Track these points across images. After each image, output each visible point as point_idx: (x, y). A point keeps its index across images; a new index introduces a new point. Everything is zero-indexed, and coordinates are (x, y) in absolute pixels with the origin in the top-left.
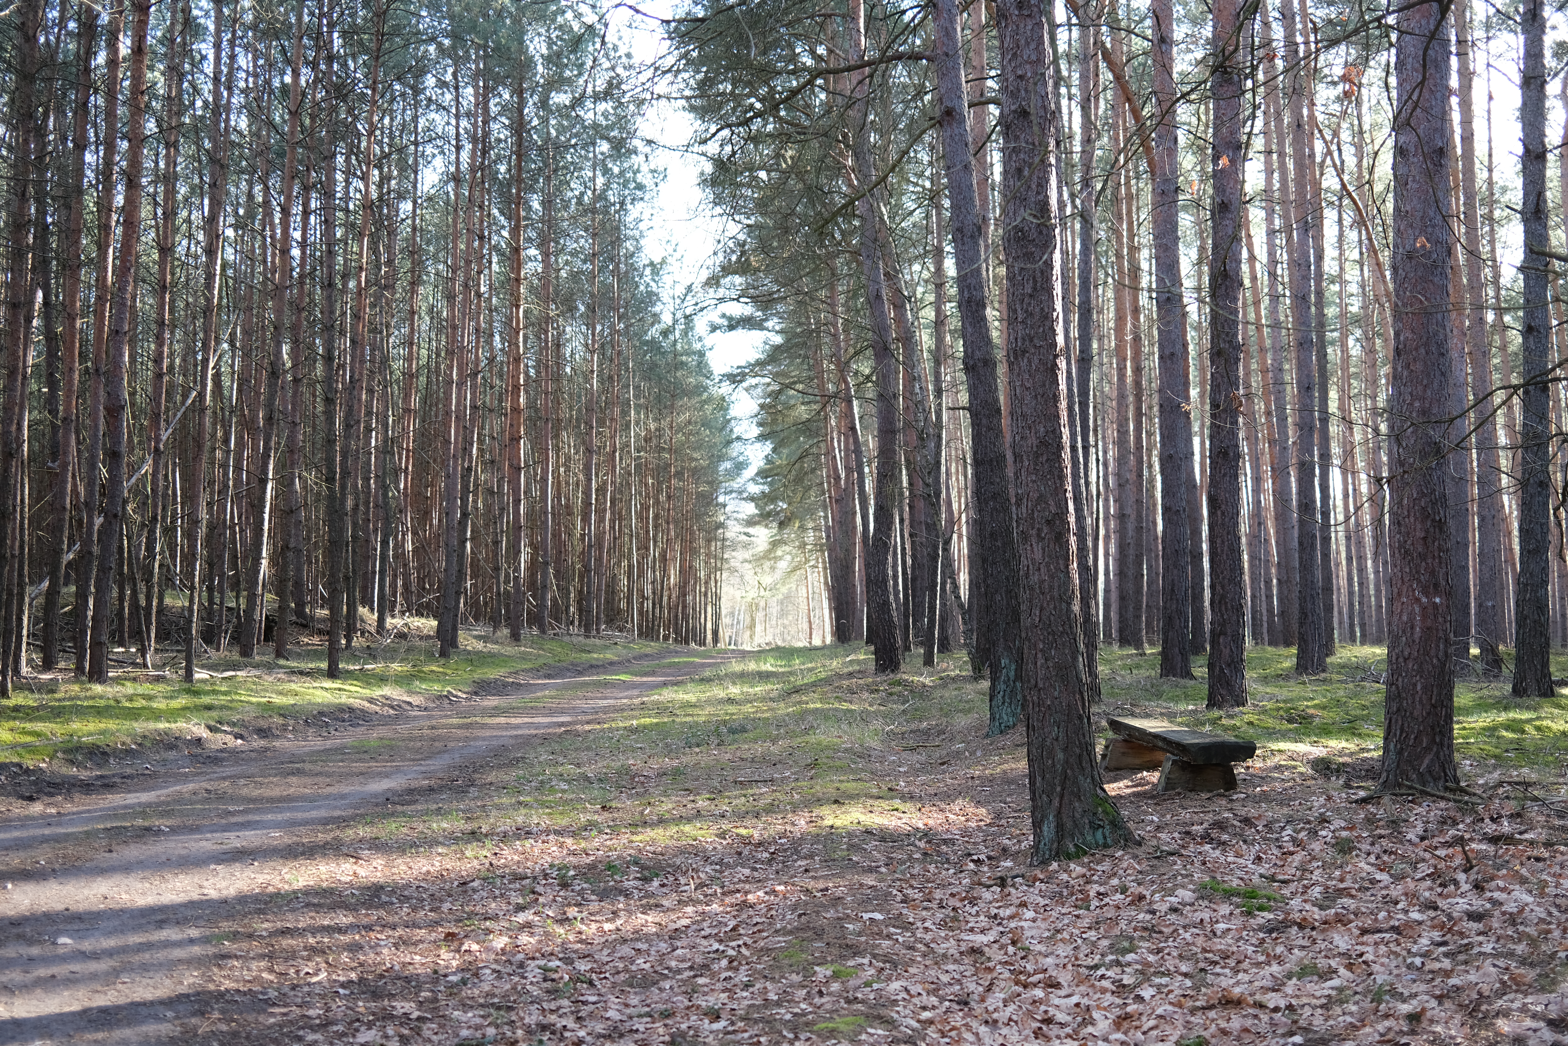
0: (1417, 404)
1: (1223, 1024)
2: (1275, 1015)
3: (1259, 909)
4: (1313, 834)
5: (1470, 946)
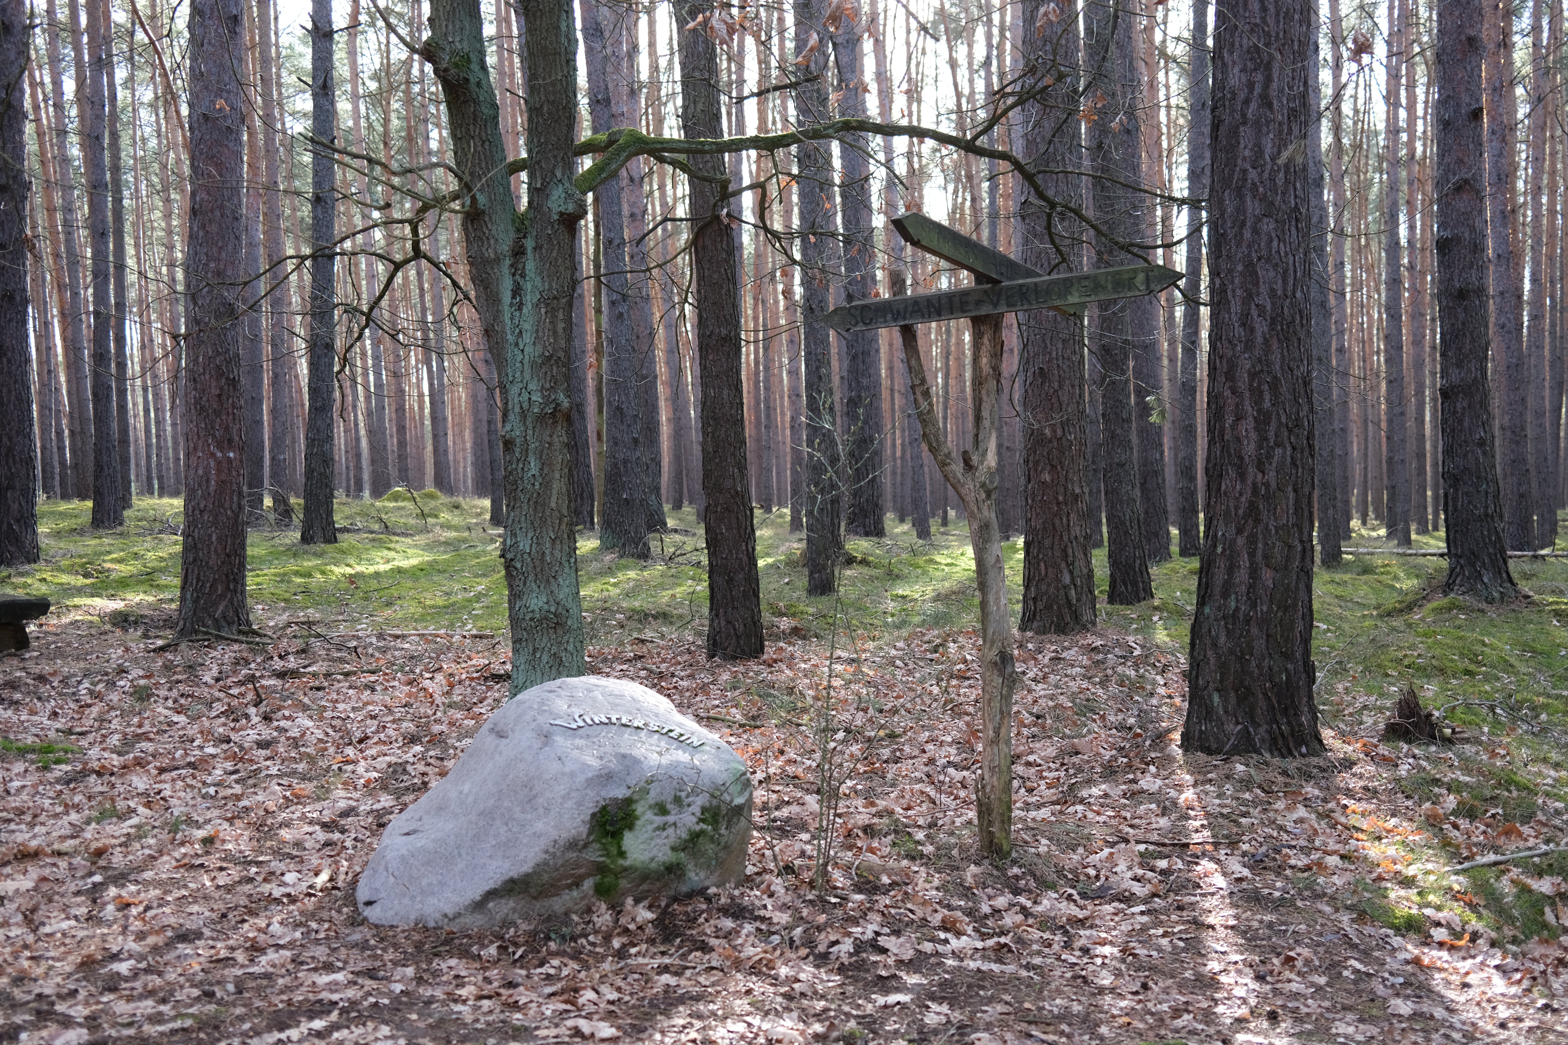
0: (212, 265)
2: (72, 860)
3: (56, 763)
4: (111, 684)
5: (258, 771)
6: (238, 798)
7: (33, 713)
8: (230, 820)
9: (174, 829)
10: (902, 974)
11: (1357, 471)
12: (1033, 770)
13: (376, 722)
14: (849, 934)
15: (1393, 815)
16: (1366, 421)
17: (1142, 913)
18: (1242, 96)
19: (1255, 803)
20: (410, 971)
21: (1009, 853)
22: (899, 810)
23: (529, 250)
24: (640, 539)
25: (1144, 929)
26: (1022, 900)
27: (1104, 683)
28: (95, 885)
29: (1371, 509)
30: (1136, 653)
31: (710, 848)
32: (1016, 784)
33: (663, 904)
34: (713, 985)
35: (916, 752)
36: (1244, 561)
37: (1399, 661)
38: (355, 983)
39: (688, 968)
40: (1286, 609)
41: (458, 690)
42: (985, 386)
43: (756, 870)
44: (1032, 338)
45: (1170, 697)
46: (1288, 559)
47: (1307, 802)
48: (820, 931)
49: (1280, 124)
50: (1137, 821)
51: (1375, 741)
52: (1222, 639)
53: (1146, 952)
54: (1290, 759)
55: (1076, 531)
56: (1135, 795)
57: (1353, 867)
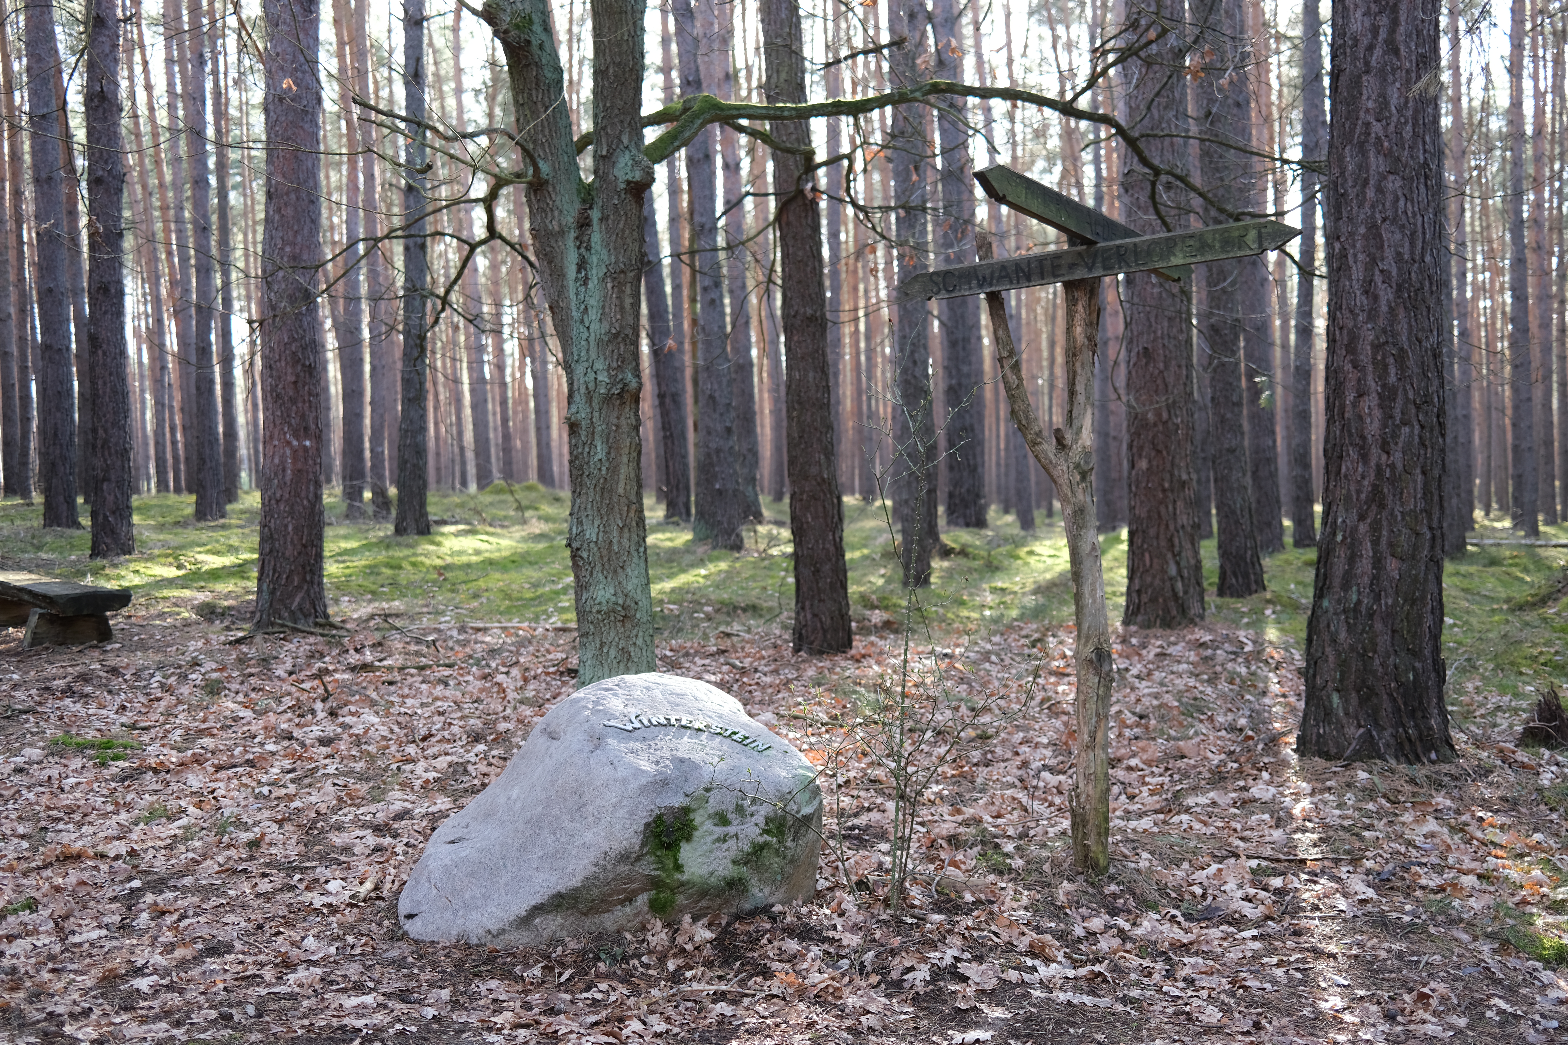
1: (59, 881)
2: (114, 864)
3: (113, 759)
4: (183, 678)
5: (316, 769)
6: (290, 798)
7: (102, 707)
8: (280, 823)
9: (221, 833)
10: (983, 1007)
11: (1479, 460)
12: (1135, 775)
13: (442, 718)
14: (925, 960)
15: (1536, 830)
16: (1489, 408)
17: (1254, 938)
18: (1365, 42)
19: (1380, 814)
20: (445, 994)
21: (1106, 868)
22: (987, 818)
23: (595, 221)
24: (734, 530)
25: (1256, 956)
26: (1120, 922)
27: (1212, 681)
28: (132, 891)
29: (1494, 499)
30: (1247, 649)
31: (775, 862)
32: (1115, 789)
33: (724, 922)
34: (773, 1015)
35: (1009, 755)
36: (1367, 550)
37: (1534, 659)
38: (385, 1006)
39: (746, 995)
40: (1413, 602)
41: (532, 686)
42: (1079, 358)
43: (828, 884)
44: (1136, 316)
45: (1284, 696)
46: (1415, 547)
47: (1438, 814)
48: (893, 956)
49: (1408, 72)
50: (1248, 833)
51: (1511, 746)
52: (1343, 635)
53: (1258, 984)
54: (1417, 766)
55: (1183, 519)
56: (1246, 804)
57: (1492, 889)
